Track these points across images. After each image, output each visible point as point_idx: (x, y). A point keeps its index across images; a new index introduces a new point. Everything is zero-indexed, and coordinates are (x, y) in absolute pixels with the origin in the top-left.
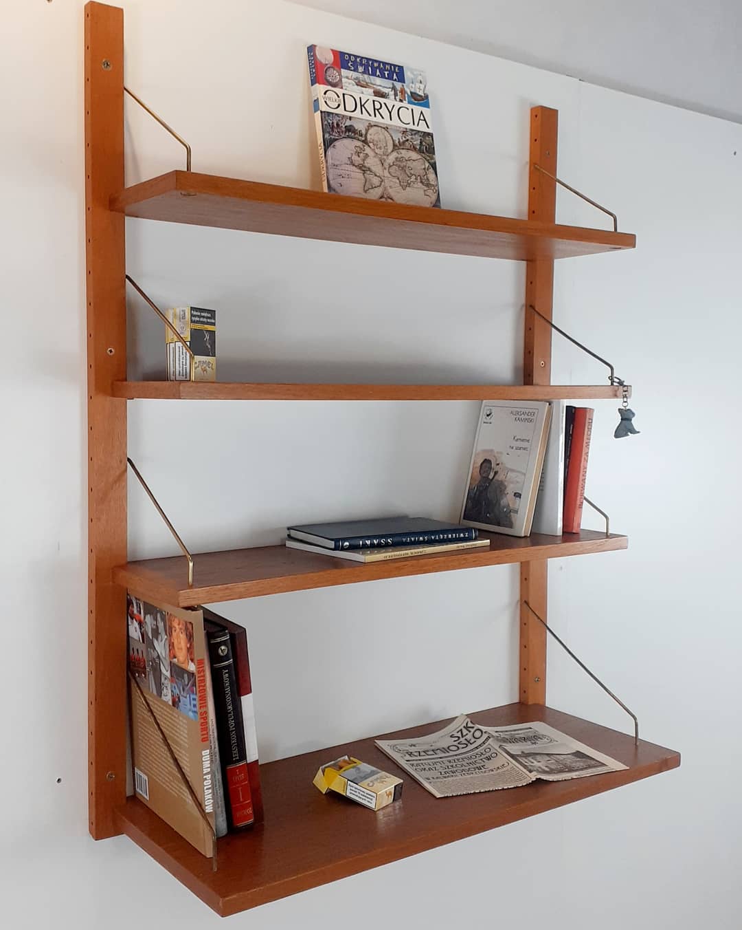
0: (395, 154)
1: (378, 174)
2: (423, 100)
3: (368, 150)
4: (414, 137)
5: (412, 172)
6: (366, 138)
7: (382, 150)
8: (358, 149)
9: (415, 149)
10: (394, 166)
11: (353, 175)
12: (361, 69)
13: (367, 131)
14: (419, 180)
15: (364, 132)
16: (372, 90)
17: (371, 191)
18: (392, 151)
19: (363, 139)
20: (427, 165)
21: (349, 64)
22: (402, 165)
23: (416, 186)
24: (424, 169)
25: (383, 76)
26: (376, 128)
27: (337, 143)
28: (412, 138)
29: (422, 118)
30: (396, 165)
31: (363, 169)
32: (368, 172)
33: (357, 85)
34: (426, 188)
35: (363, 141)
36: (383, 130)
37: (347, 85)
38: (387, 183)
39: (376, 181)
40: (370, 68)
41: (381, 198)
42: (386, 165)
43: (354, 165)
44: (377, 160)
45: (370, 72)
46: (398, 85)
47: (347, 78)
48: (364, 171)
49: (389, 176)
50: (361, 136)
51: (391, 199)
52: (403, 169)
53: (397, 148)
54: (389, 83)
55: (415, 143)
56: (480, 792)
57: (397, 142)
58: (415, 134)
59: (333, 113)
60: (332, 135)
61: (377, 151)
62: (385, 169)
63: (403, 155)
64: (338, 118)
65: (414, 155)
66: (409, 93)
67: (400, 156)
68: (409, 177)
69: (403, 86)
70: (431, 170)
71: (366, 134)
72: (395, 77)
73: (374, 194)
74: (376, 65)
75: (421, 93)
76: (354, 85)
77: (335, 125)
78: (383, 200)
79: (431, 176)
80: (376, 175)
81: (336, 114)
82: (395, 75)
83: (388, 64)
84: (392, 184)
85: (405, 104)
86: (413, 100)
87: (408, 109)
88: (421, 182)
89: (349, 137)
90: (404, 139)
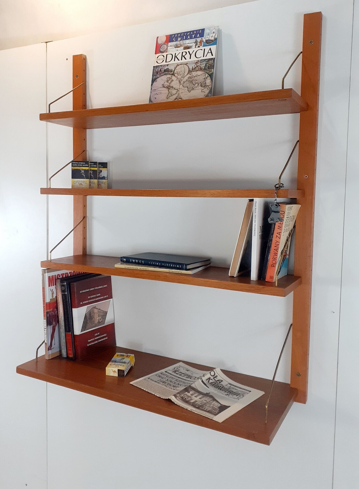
0: (189, 75)
1: (176, 88)
2: (213, 41)
3: (174, 78)
4: (202, 63)
5: (196, 82)
6: (174, 73)
7: (182, 75)
8: (168, 79)
9: (201, 69)
10: (186, 82)
11: (163, 92)
12: (179, 39)
13: (175, 68)
14: (200, 85)
15: (173, 70)
16: (183, 47)
17: (171, 97)
18: (187, 74)
19: (172, 73)
20: (207, 75)
21: (174, 39)
22: (191, 80)
23: (197, 89)
24: (204, 78)
25: (191, 38)
26: (181, 65)
27: (158, 80)
28: (200, 64)
29: (210, 51)
30: (188, 81)
31: (169, 88)
32: (171, 89)
33: (175, 47)
34: (203, 88)
35: (172, 74)
36: (184, 65)
37: (170, 49)
38: (180, 92)
39: (174, 92)
40: (185, 37)
41: (176, 99)
42: (182, 82)
43: (165, 87)
44: (178, 82)
45: (184, 39)
46: (199, 40)
47: (171, 46)
48: (169, 89)
49: (183, 87)
50: (172, 72)
51: (181, 99)
52: (192, 82)
53: (190, 72)
54: (194, 40)
55: (202, 66)
56: (145, 391)
57: (191, 69)
58: (203, 62)
59: (159, 66)
60: (156, 76)
61: (178, 77)
62: (181, 84)
63: (193, 75)
64: (161, 67)
65: (200, 73)
66: (205, 41)
67: (191, 76)
68: (194, 85)
69: (202, 39)
70: (209, 78)
71: (175, 70)
72: (198, 36)
73: (172, 99)
74: (188, 34)
75: (213, 39)
76: (173, 48)
77: (159, 71)
78: (177, 100)
79: (208, 81)
80: (175, 89)
81: (160, 66)
82: (198, 34)
83: (195, 31)
84: (183, 91)
85: (201, 47)
86: (206, 44)
87: (202, 50)
88: (201, 86)
89: (165, 74)
90: (196, 66)
